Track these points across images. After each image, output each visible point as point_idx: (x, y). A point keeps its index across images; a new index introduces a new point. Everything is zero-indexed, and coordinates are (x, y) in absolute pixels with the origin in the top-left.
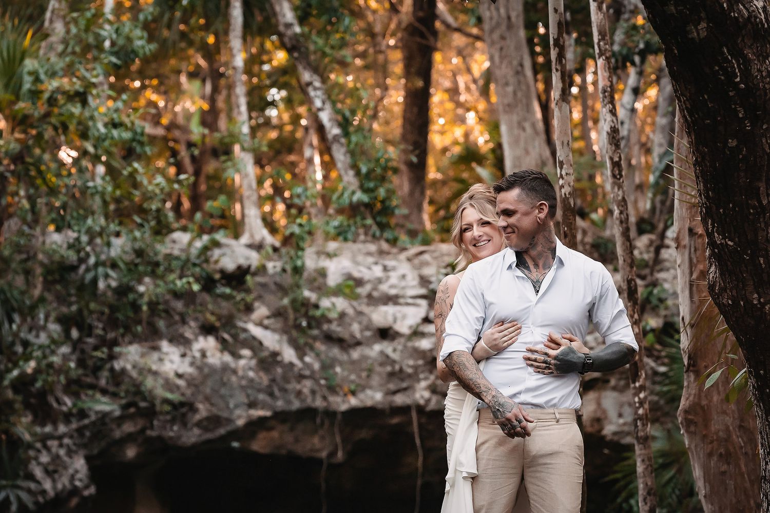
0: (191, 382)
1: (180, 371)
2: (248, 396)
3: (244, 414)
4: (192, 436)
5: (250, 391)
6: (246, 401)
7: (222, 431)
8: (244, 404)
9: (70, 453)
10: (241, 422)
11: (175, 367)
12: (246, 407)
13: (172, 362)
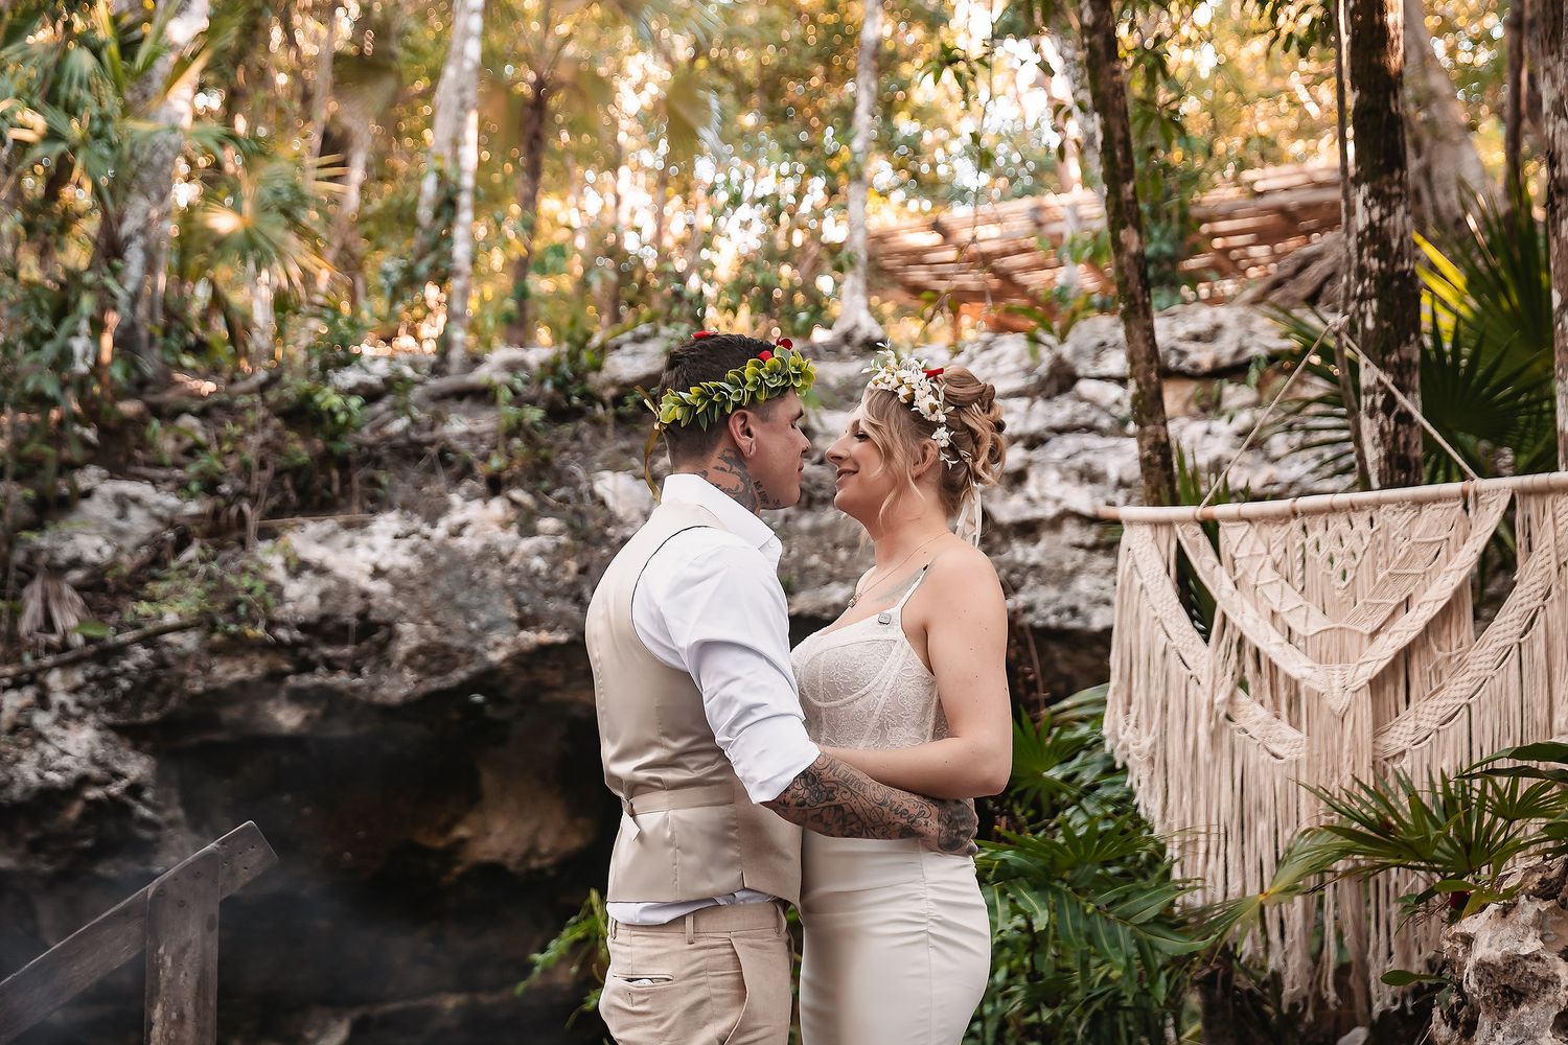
0: (402, 583)
1: (384, 565)
2: (519, 605)
3: (509, 640)
4: (399, 686)
5: (523, 596)
6: (514, 615)
7: (460, 675)
8: (510, 620)
9: (64, 718)
10: (496, 657)
11: (374, 557)
12: (514, 627)
13: (372, 548)
